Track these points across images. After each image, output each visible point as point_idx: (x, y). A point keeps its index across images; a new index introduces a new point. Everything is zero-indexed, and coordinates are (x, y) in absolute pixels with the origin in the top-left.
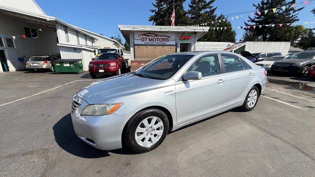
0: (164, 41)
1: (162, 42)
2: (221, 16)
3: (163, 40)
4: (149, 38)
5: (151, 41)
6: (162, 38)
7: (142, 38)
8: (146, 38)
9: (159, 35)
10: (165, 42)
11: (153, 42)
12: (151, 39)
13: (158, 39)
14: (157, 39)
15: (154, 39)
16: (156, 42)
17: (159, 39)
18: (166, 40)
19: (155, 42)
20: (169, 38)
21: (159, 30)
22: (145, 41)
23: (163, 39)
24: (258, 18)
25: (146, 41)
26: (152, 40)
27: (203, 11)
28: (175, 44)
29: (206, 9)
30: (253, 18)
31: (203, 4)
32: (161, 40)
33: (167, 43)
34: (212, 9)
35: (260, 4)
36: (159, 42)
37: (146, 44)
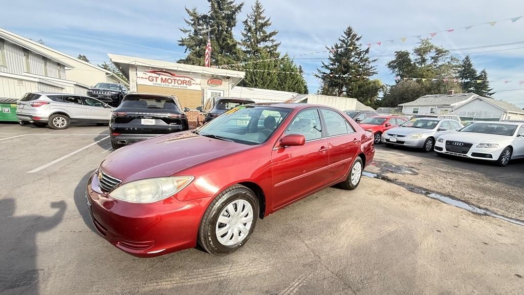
1: (182, 85)
2: (286, 56)
3: (183, 82)
4: (162, 79)
5: (164, 82)
6: (182, 79)
7: (150, 77)
8: (156, 78)
9: (176, 75)
10: (186, 86)
11: (167, 84)
12: (164, 79)
13: (175, 80)
14: (173, 81)
15: (170, 80)
16: (173, 84)
17: (176, 81)
18: (187, 83)
19: (170, 85)
20: (192, 81)
21: (176, 69)
22: (154, 82)
23: (183, 81)
24: (332, 64)
25: (156, 81)
26: (166, 81)
27: (261, 45)
28: (200, 89)
29: (267, 42)
30: (326, 64)
31: (262, 35)
32: (180, 82)
33: (189, 87)
34: (275, 43)
35: (334, 47)
36: (176, 84)
37: (156, 85)
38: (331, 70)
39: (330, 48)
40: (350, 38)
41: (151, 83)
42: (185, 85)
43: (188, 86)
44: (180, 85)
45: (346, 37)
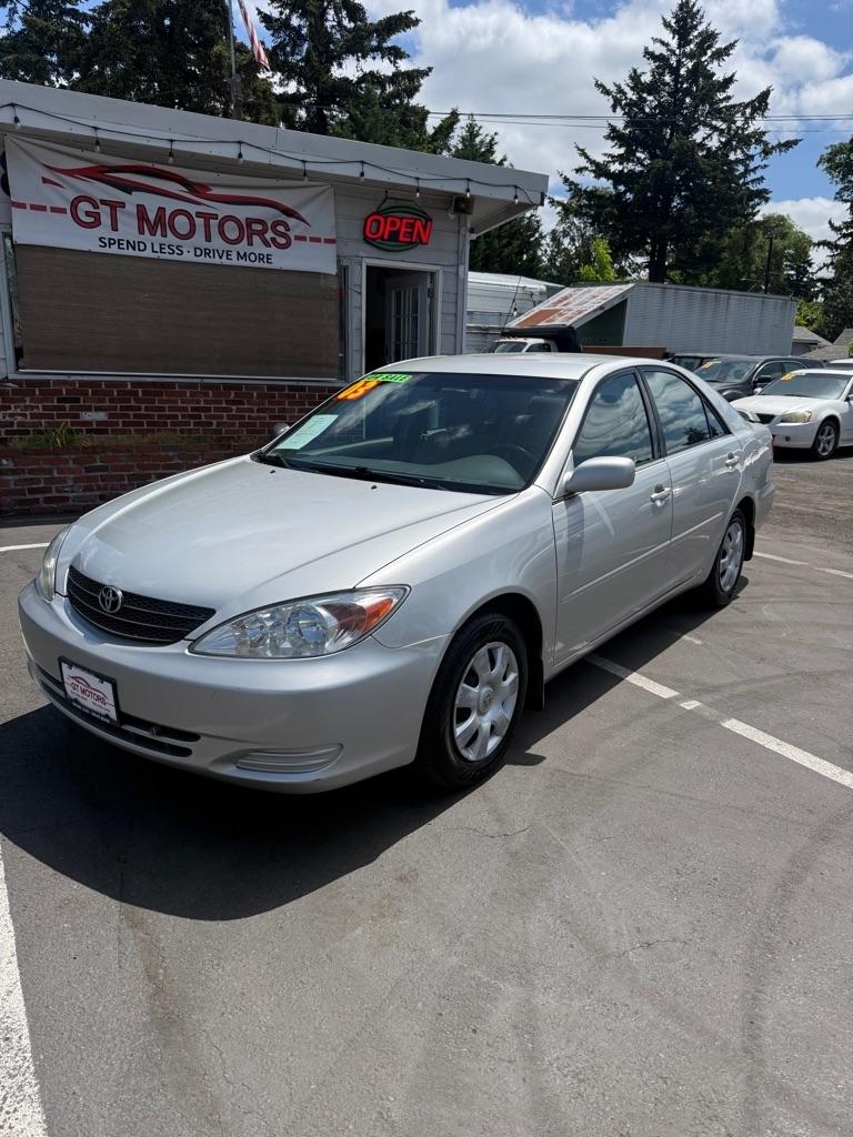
0: (256, 239)
1: (243, 247)
3: (248, 229)
5: (153, 233)
6: (243, 213)
7: (80, 199)
8: (114, 206)
9: (215, 191)
10: (265, 250)
11: (171, 238)
12: (152, 216)
13: (207, 217)
14: (199, 222)
15: (181, 220)
16: (199, 239)
17: (214, 223)
18: (269, 235)
19: (187, 245)
20: (291, 222)
21: (229, 152)
22: (104, 230)
23: (250, 222)
25: (115, 228)
26: (162, 223)
28: (333, 270)
29: (369, 59)
30: (598, 156)
31: (348, 24)
32: (232, 231)
33: (282, 260)
36: (217, 242)
37: (114, 249)
39: (612, 87)
40: (688, 49)
41: (87, 241)
42: (258, 247)
43: (273, 250)
44: (234, 248)
45: (674, 43)
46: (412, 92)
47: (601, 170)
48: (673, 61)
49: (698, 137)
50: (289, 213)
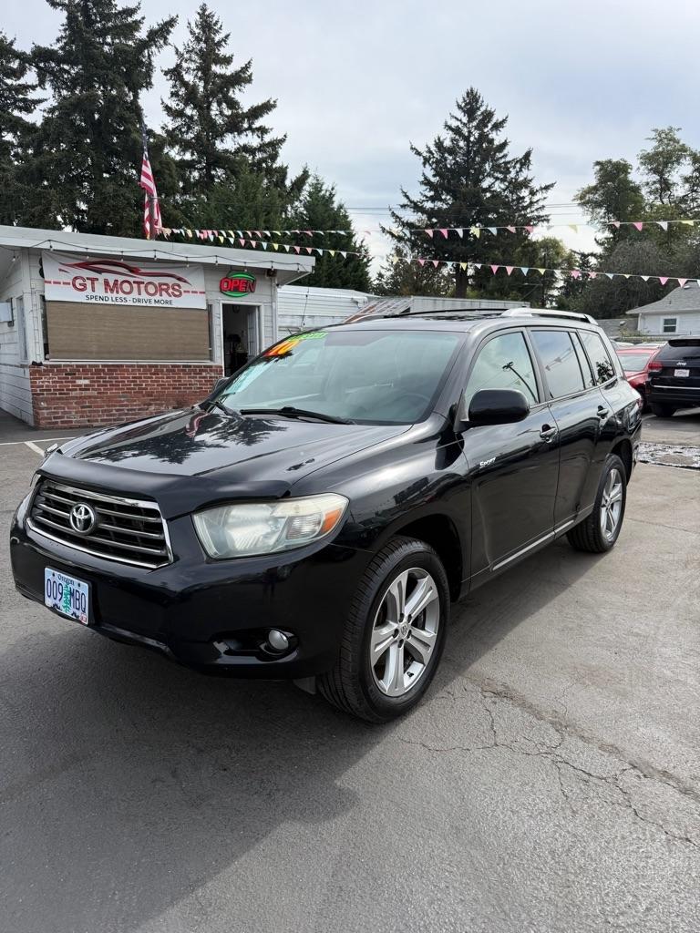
0: (164, 293)
1: (157, 297)
3: (160, 288)
4: (106, 283)
5: (112, 291)
6: (157, 280)
7: (76, 278)
8: (93, 280)
9: (143, 271)
10: (169, 299)
11: (121, 294)
12: (111, 284)
13: (139, 283)
14: (135, 286)
15: (126, 285)
16: (135, 294)
17: (142, 286)
18: (170, 291)
19: (129, 297)
20: (181, 283)
21: (150, 255)
22: (88, 292)
23: (160, 285)
25: (94, 291)
26: (116, 287)
27: (228, 143)
28: (205, 307)
29: (243, 136)
30: (416, 197)
31: (227, 112)
32: (151, 289)
33: (177, 303)
34: (267, 138)
35: (433, 149)
36: (144, 296)
37: (93, 301)
38: (431, 213)
39: (423, 150)
40: (475, 123)
41: (80, 297)
42: (165, 297)
43: (173, 298)
44: (153, 298)
45: (465, 120)
46: (274, 157)
47: (417, 207)
48: (465, 131)
49: (485, 184)
50: (179, 279)
